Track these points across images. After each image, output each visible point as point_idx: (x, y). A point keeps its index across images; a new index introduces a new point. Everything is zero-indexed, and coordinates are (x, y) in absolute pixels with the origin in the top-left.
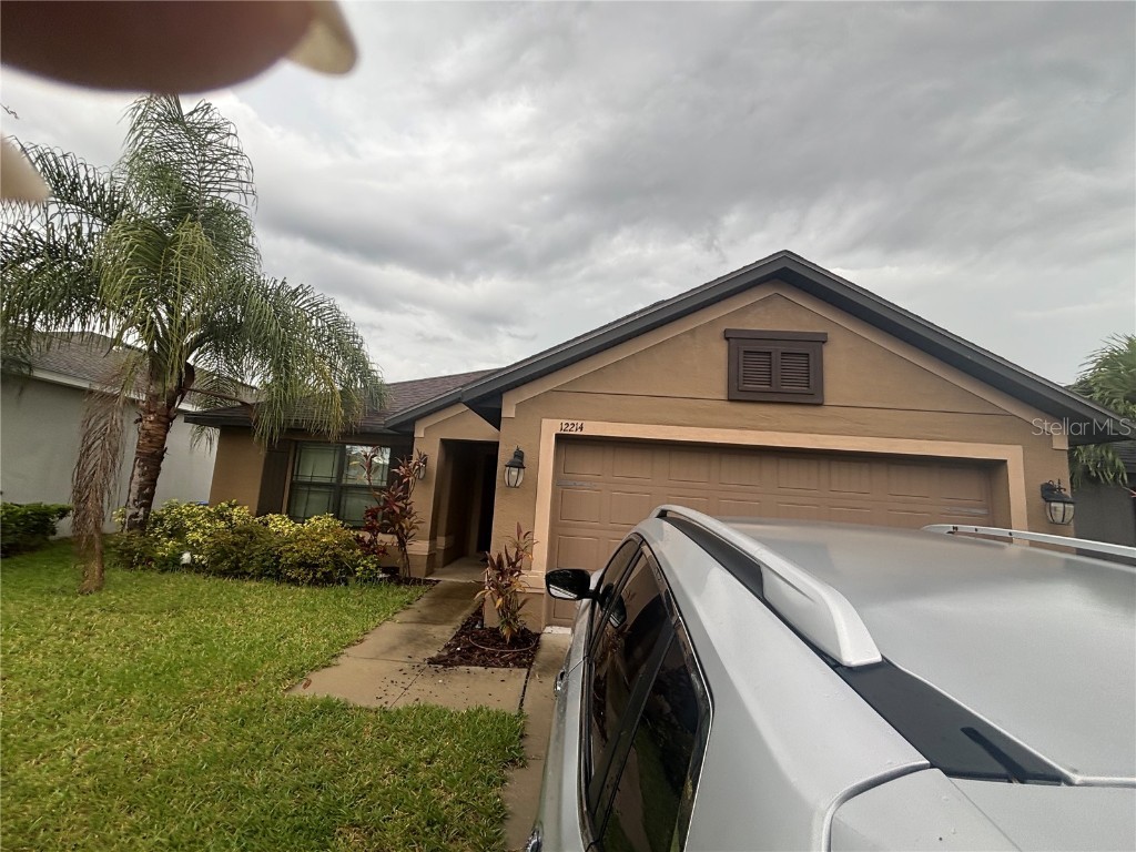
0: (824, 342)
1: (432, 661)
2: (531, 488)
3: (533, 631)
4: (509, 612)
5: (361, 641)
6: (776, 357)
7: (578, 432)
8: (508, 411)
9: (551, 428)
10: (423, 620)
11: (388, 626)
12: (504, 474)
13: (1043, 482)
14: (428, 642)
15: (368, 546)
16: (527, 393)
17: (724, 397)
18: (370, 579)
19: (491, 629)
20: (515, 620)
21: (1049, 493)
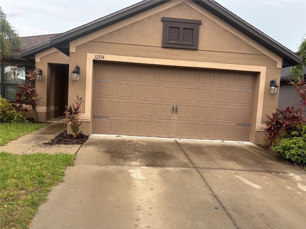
0: (200, 24)
1: (45, 144)
2: (83, 81)
3: (86, 135)
4: (75, 127)
5: (17, 139)
6: (181, 30)
7: (102, 59)
8: (72, 49)
9: (91, 57)
10: (43, 133)
11: (28, 135)
12: (72, 76)
13: (271, 80)
14: (45, 139)
15: (19, 108)
16: (80, 42)
17: (160, 46)
18: (21, 121)
19: (70, 135)
20: (78, 130)
21: (273, 83)
